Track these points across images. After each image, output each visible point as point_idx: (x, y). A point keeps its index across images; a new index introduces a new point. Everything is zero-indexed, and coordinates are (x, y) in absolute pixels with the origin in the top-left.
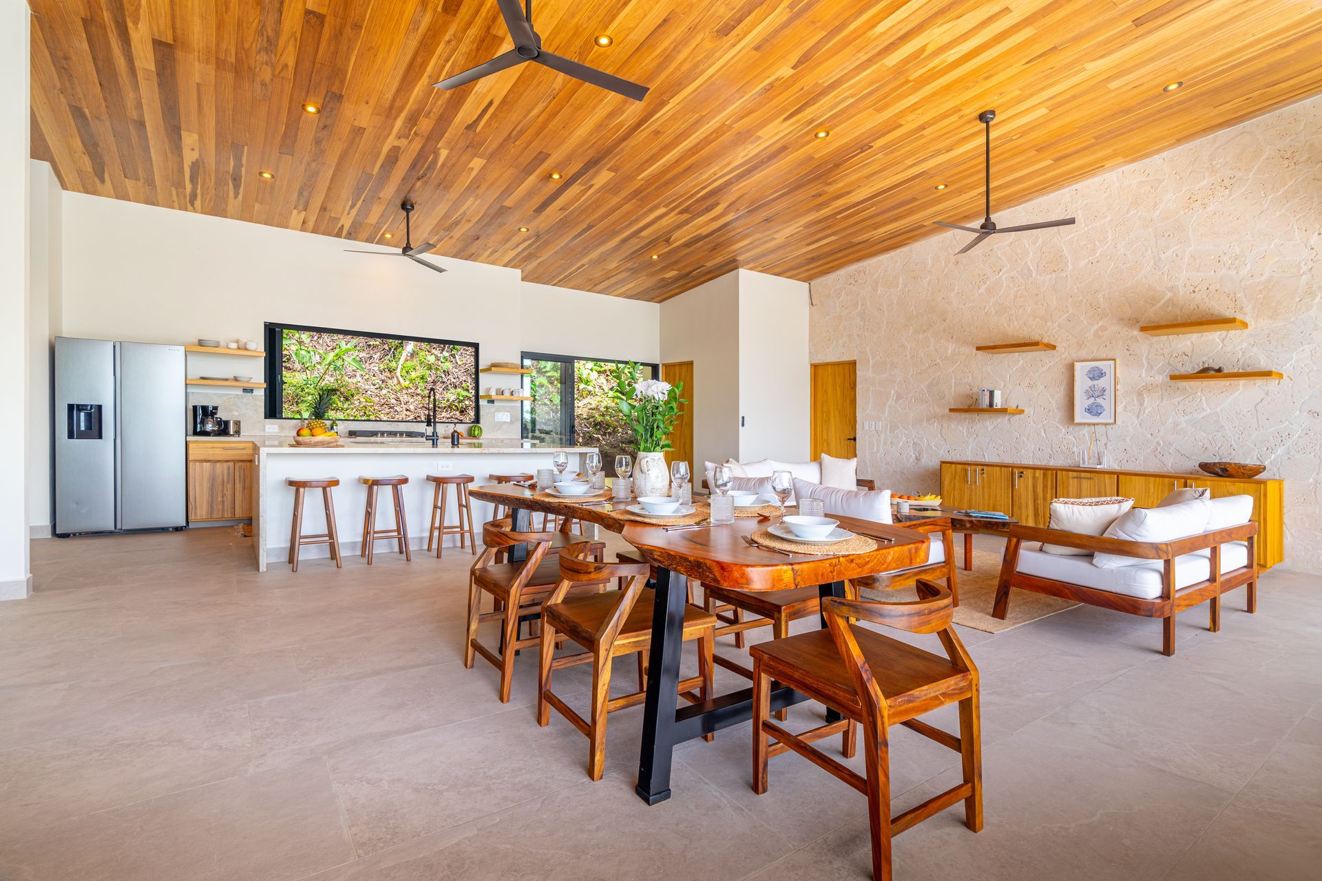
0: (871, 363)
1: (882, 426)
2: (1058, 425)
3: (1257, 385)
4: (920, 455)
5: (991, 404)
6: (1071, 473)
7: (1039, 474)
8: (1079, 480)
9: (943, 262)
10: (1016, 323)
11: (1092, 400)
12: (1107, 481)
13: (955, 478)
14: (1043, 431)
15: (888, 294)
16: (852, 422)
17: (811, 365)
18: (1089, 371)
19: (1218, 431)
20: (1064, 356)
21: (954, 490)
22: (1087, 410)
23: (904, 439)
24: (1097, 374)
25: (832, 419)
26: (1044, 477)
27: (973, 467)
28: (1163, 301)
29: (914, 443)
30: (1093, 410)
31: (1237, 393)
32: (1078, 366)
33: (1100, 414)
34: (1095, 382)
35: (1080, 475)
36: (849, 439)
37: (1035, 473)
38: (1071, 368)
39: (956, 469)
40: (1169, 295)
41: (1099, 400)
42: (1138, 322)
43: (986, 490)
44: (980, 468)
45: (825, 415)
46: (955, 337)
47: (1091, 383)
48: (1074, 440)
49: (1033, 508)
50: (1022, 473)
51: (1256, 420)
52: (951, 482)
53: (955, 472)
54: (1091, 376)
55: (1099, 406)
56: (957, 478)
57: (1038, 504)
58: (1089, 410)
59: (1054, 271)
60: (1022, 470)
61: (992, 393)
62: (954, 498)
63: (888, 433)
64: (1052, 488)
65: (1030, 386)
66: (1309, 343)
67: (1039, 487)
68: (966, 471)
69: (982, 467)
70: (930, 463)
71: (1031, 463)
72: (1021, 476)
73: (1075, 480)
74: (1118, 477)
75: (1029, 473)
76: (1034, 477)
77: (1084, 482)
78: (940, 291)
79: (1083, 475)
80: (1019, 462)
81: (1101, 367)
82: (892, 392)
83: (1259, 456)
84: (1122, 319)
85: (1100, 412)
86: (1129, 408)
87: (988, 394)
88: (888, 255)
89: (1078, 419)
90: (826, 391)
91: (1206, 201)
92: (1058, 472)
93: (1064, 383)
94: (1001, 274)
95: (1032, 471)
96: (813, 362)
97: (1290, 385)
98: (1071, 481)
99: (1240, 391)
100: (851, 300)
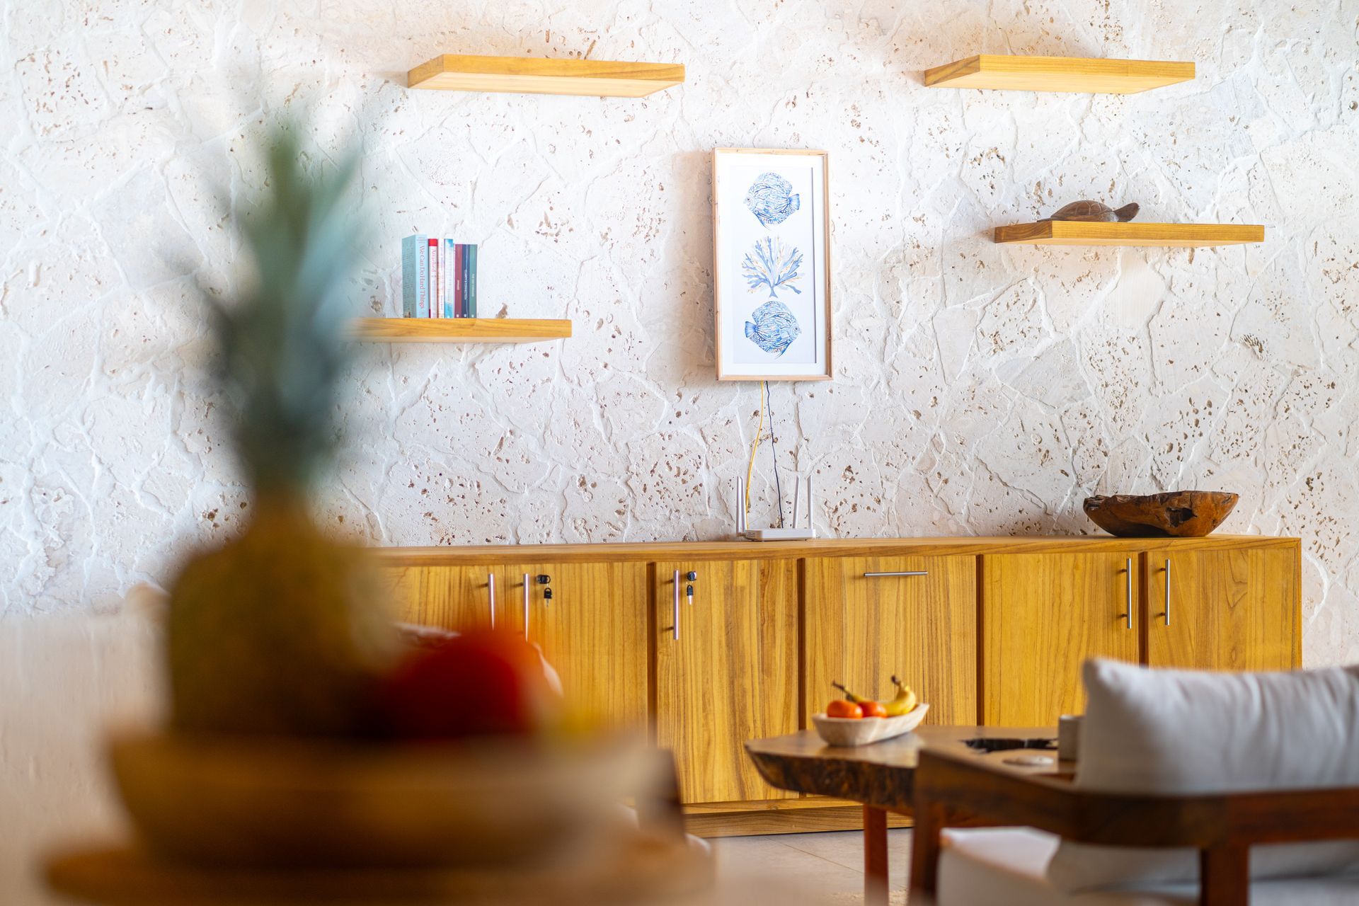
3: (1150, 261)
5: (464, 302)
6: (847, 562)
7: (746, 574)
8: (871, 583)
11: (763, 295)
12: (953, 579)
18: (755, 189)
20: (667, 125)
22: (751, 331)
24: (774, 203)
26: (763, 587)
27: (500, 571)
30: (767, 332)
32: (725, 166)
33: (786, 344)
34: (773, 230)
35: (876, 564)
37: (732, 570)
39: (425, 586)
41: (784, 295)
44: (527, 573)
47: (759, 231)
49: (727, 710)
50: (689, 576)
54: (761, 207)
55: (783, 316)
57: (744, 692)
58: (754, 331)
60: (687, 567)
61: (465, 256)
64: (790, 625)
65: (549, 230)
67: (746, 624)
68: (470, 589)
69: (538, 569)
72: (688, 591)
73: (863, 583)
74: (980, 560)
75: (711, 577)
76: (731, 591)
77: (889, 589)
79: (887, 564)
81: (785, 176)
83: (1155, 467)
84: (841, 14)
85: (783, 336)
86: (858, 323)
87: (451, 259)
89: (727, 365)
92: (809, 562)
93: (668, 229)
95: (723, 564)
98: (849, 589)
99: (1117, 277)
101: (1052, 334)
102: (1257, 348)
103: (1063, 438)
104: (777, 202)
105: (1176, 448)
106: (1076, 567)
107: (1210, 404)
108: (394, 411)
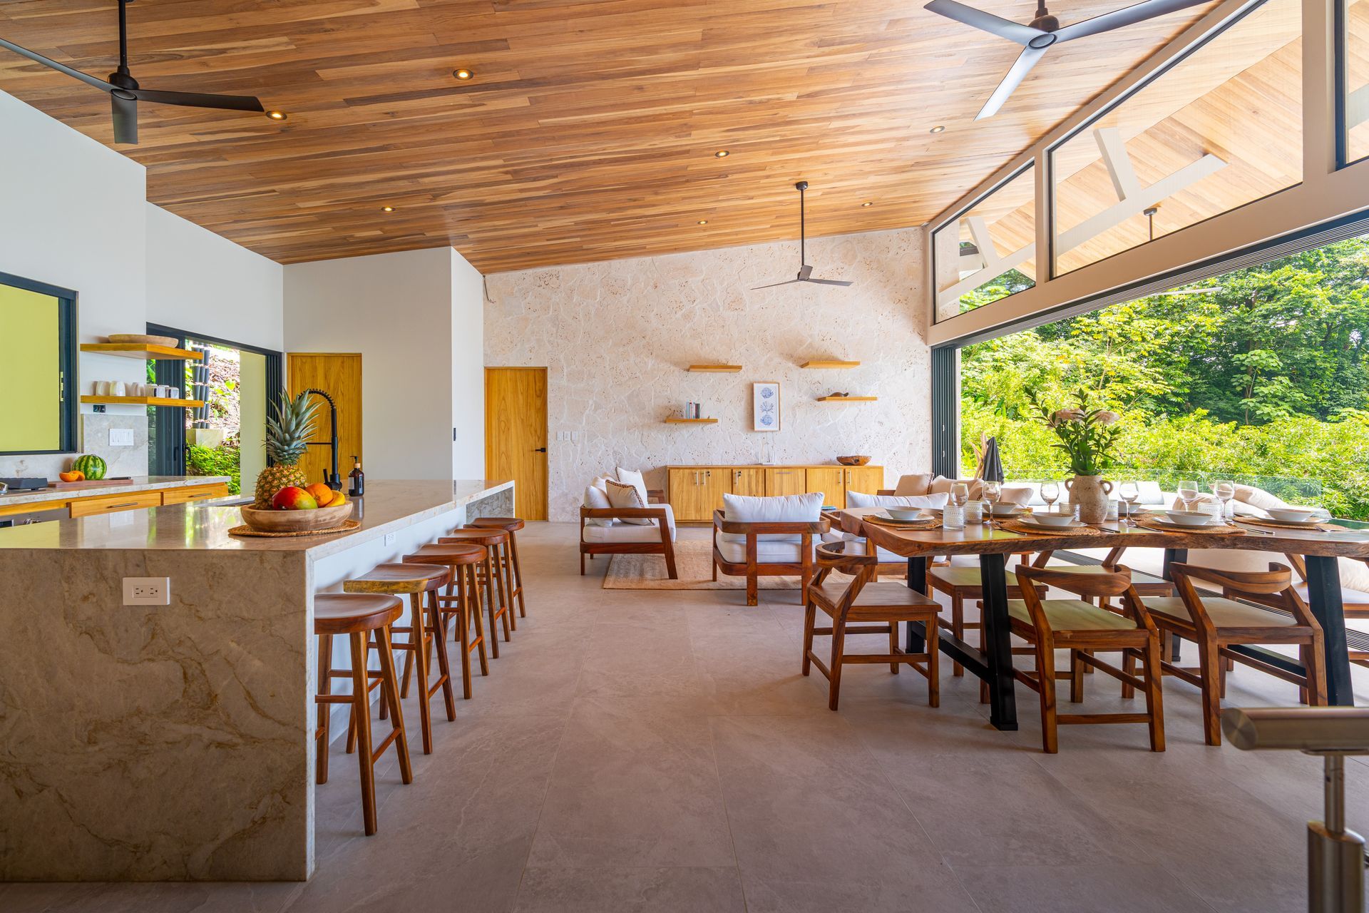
0: (565, 371)
1: (579, 436)
2: (741, 433)
4: (620, 463)
5: (697, 416)
6: (775, 470)
7: (753, 472)
8: (781, 474)
9: (643, 284)
10: (707, 347)
11: (765, 413)
12: (799, 474)
13: (683, 481)
14: (729, 438)
15: (585, 303)
16: (539, 432)
17: (486, 368)
18: (763, 391)
19: (837, 435)
20: (744, 377)
21: (683, 492)
23: (604, 448)
24: (768, 394)
25: (513, 430)
26: (756, 475)
27: (699, 470)
28: (806, 343)
29: (614, 451)
30: (766, 421)
32: (756, 386)
33: (770, 424)
34: (767, 399)
36: (538, 450)
37: (749, 472)
38: (751, 389)
39: (683, 473)
40: (810, 340)
41: (770, 413)
42: (793, 357)
43: (710, 489)
44: (705, 471)
45: (503, 424)
46: (655, 353)
47: (764, 400)
50: (740, 472)
51: (855, 428)
52: (679, 485)
53: (683, 477)
54: (764, 395)
55: (769, 418)
56: (685, 481)
58: (763, 421)
59: (736, 309)
60: (740, 470)
61: (697, 406)
62: (682, 499)
63: (586, 443)
64: (762, 482)
65: (718, 400)
66: (876, 384)
67: (753, 482)
68: (693, 475)
69: (708, 470)
72: (739, 475)
73: (779, 474)
74: (807, 470)
75: (745, 473)
76: (749, 475)
77: (785, 477)
78: (639, 309)
81: (770, 388)
82: (591, 402)
83: (857, 450)
84: (783, 354)
85: (770, 422)
86: (787, 419)
87: (694, 407)
88: (585, 265)
89: (756, 428)
90: (504, 399)
92: (767, 470)
93: (744, 400)
94: (695, 304)
95: (747, 470)
96: (489, 365)
97: (869, 408)
98: (776, 475)
99: (847, 409)
100: (541, 303)
101: (832, 421)
102: (881, 424)
103: (834, 444)
105: (860, 446)
106: (828, 472)
107: (870, 436)
108: (686, 437)
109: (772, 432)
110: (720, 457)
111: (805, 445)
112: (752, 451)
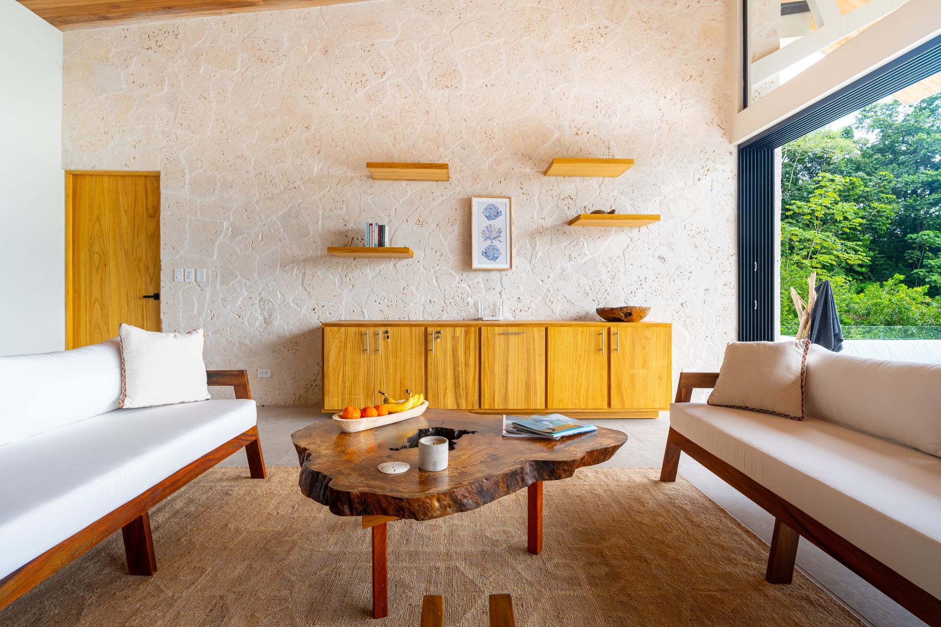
0: (187, 177)
1: (207, 275)
2: (452, 272)
3: (625, 231)
4: (270, 316)
5: (381, 243)
6: (497, 329)
7: (460, 332)
8: (505, 336)
9: (306, 47)
10: (402, 143)
11: (488, 242)
12: (536, 335)
13: (345, 346)
14: (434, 279)
15: (218, 76)
16: (151, 270)
17: (68, 173)
18: (486, 209)
19: (596, 276)
20: (458, 190)
21: (345, 363)
22: (484, 254)
23: (245, 293)
24: (492, 213)
25: (111, 265)
26: (466, 336)
27: (372, 329)
28: (552, 140)
29: (261, 299)
30: (490, 254)
31: (611, 239)
32: (475, 201)
33: (497, 258)
34: (492, 222)
35: (508, 330)
36: (145, 297)
37: (454, 331)
38: (467, 206)
39: (346, 333)
40: (557, 134)
41: (496, 243)
42: (531, 159)
43: (391, 359)
44: (381, 330)
45: (96, 258)
46: (322, 152)
47: (488, 222)
48: (469, 289)
49: (453, 378)
50: (439, 332)
51: (624, 266)
52: (339, 353)
53: (346, 339)
54: (488, 215)
55: (495, 249)
56: (349, 345)
57: (459, 372)
58: (486, 254)
59: (447, 87)
60: (438, 329)
61: (381, 229)
62: (344, 376)
63: (218, 286)
64: (475, 350)
65: (420, 223)
66: (659, 195)
67: (460, 349)
68: (362, 335)
69: (385, 329)
70: (286, 327)
71: (421, 319)
72: (437, 338)
73: (502, 336)
74: (546, 329)
75: (447, 333)
76: (454, 338)
77: (512, 339)
78: (301, 85)
79: (511, 329)
80: (407, 319)
81: (496, 205)
82: (226, 224)
83: (626, 299)
84: (516, 154)
85: (496, 255)
86: (522, 252)
87: (376, 230)
88: (219, 17)
89: (476, 265)
90: (98, 219)
91: (586, 44)
92: (483, 328)
93: (458, 222)
94: (384, 78)
95: (451, 329)
96: (73, 168)
97: (647, 233)
98: (497, 338)
99: (613, 237)
100: (150, 75)
101: (590, 255)
102: (663, 260)
103: (593, 289)
104: (493, 212)
105: (633, 293)
106: (583, 332)
107: (646, 278)
108: (370, 279)
109: (501, 270)
110: (421, 309)
111: (548, 290)
112: (470, 300)
